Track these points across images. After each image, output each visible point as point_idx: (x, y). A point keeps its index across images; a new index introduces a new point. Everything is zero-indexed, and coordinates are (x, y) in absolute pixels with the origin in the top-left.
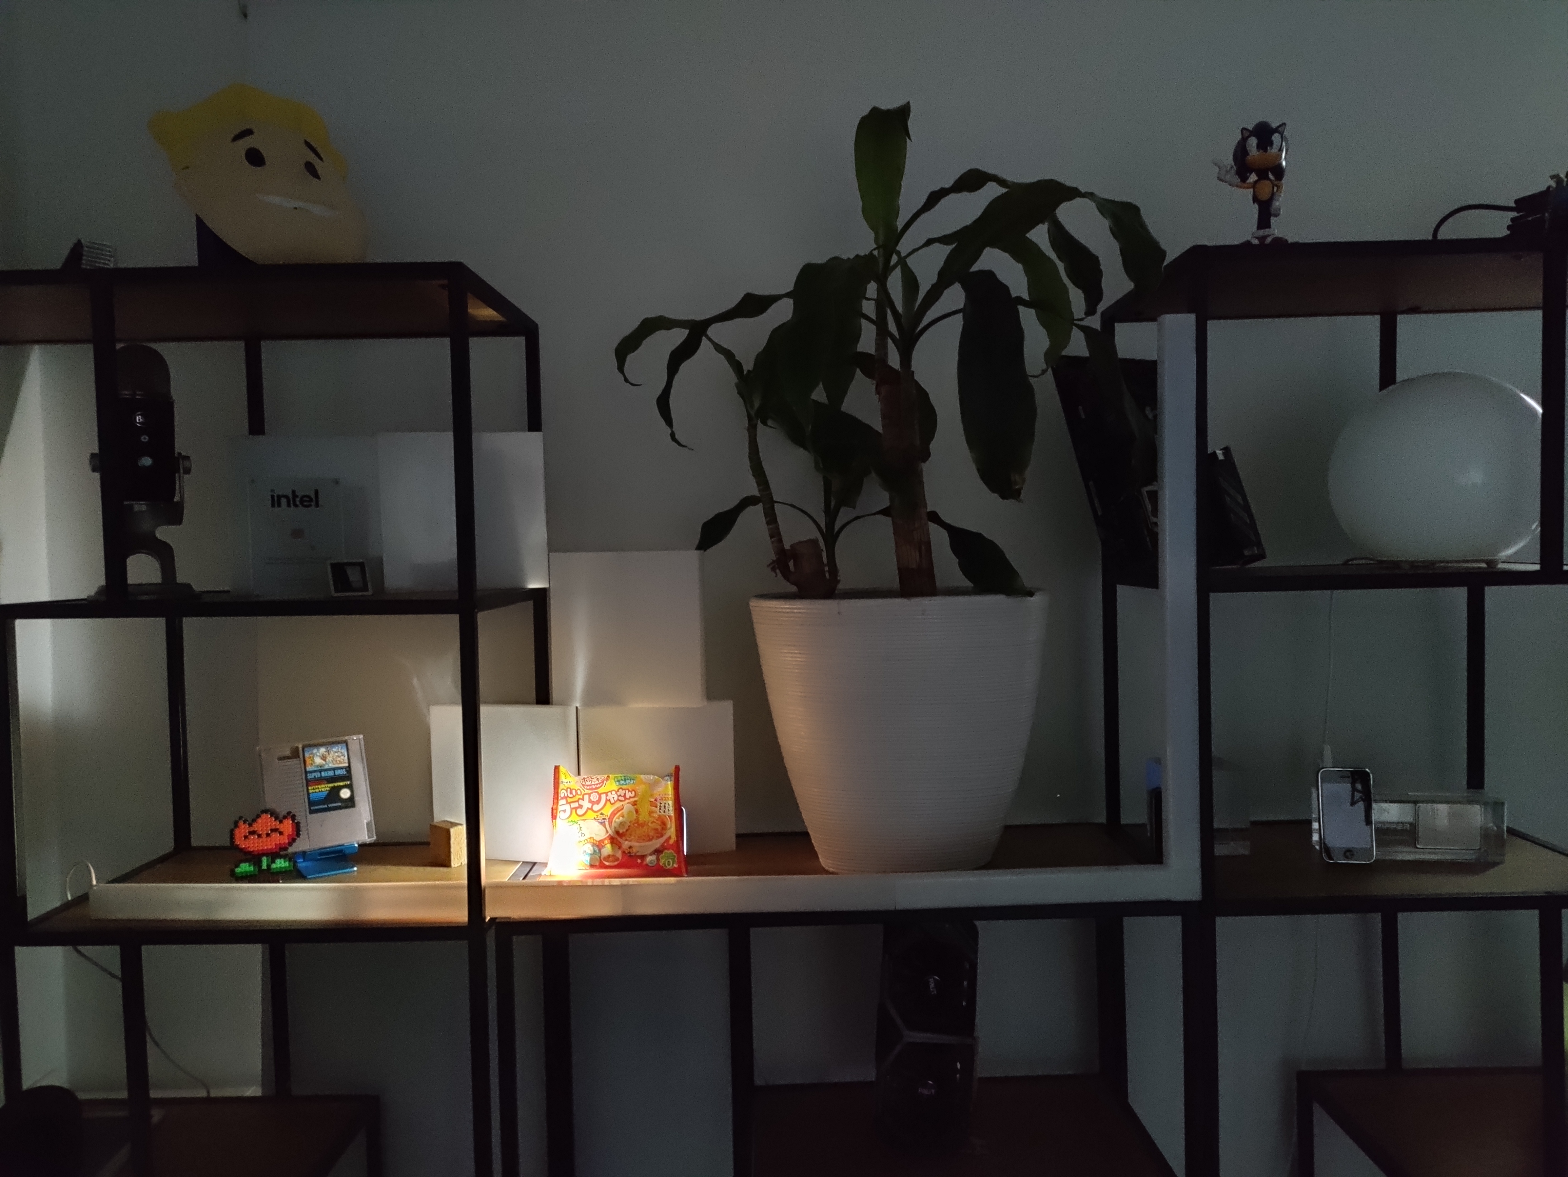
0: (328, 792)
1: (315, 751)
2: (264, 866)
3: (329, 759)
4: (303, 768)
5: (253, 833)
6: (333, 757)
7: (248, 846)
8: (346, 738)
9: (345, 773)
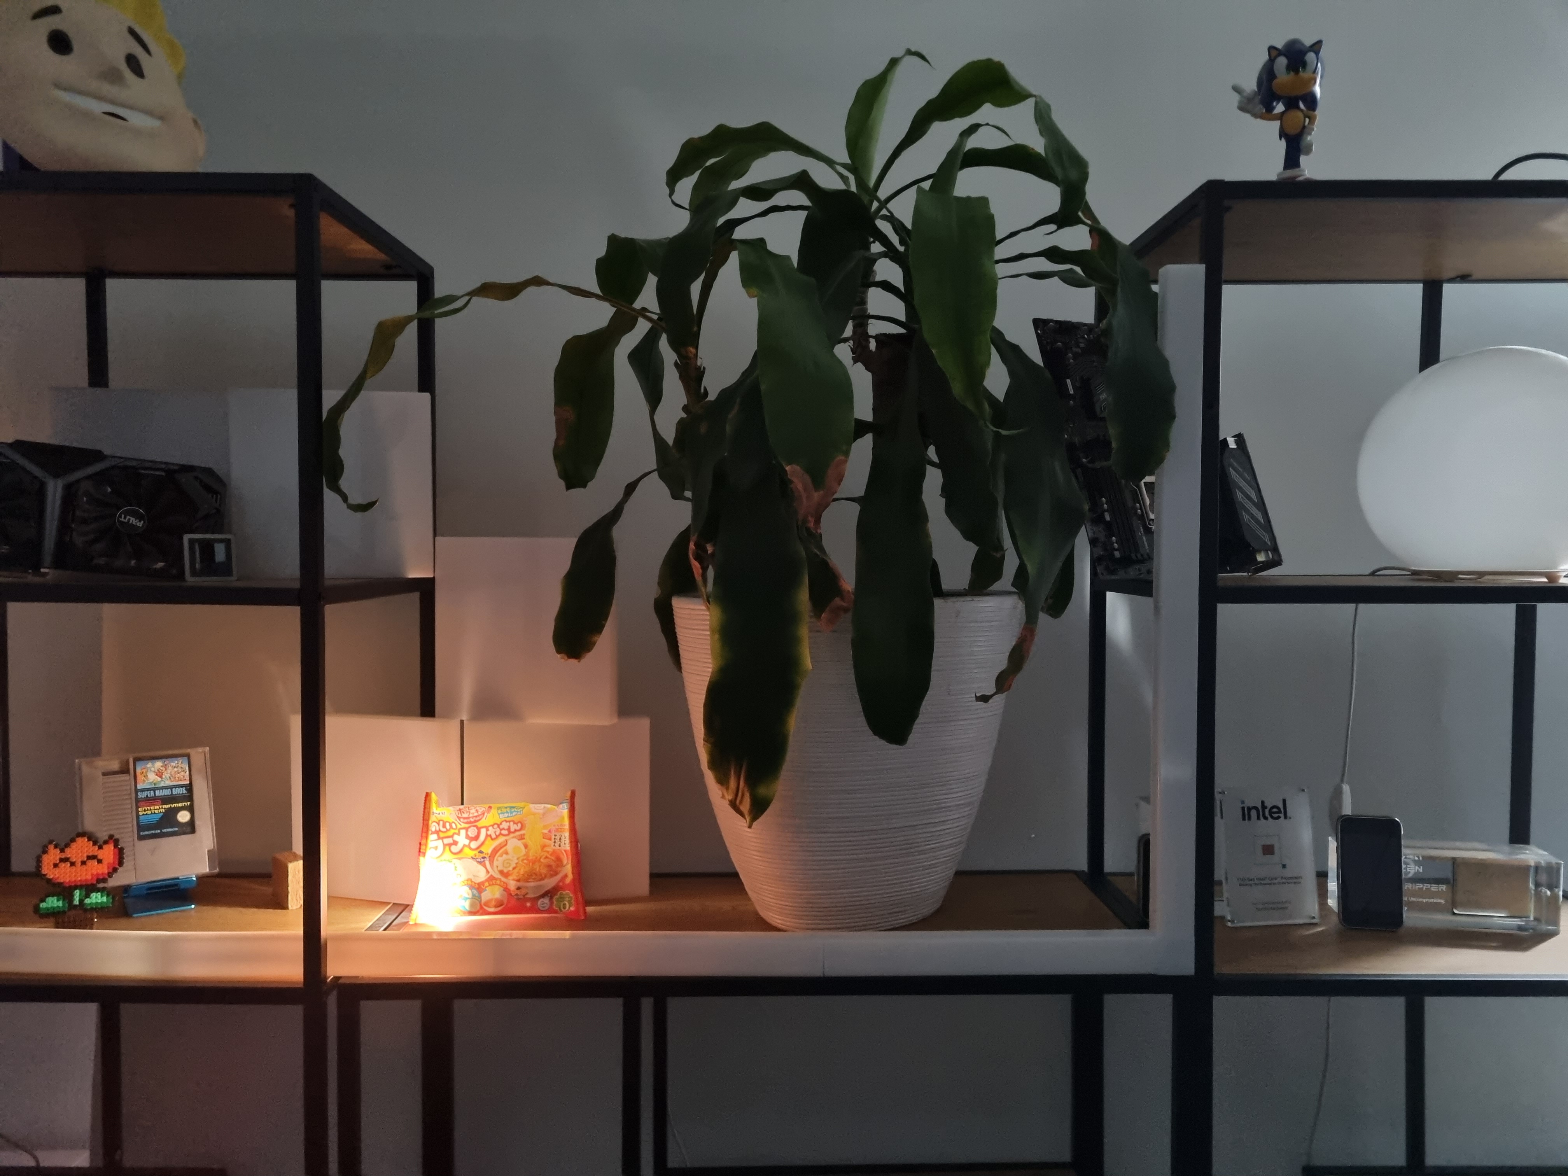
0: (162, 814)
1: (149, 765)
2: (76, 902)
3: (166, 775)
4: (133, 783)
5: (65, 860)
6: (171, 772)
7: (57, 875)
8: (188, 751)
9: (185, 792)
